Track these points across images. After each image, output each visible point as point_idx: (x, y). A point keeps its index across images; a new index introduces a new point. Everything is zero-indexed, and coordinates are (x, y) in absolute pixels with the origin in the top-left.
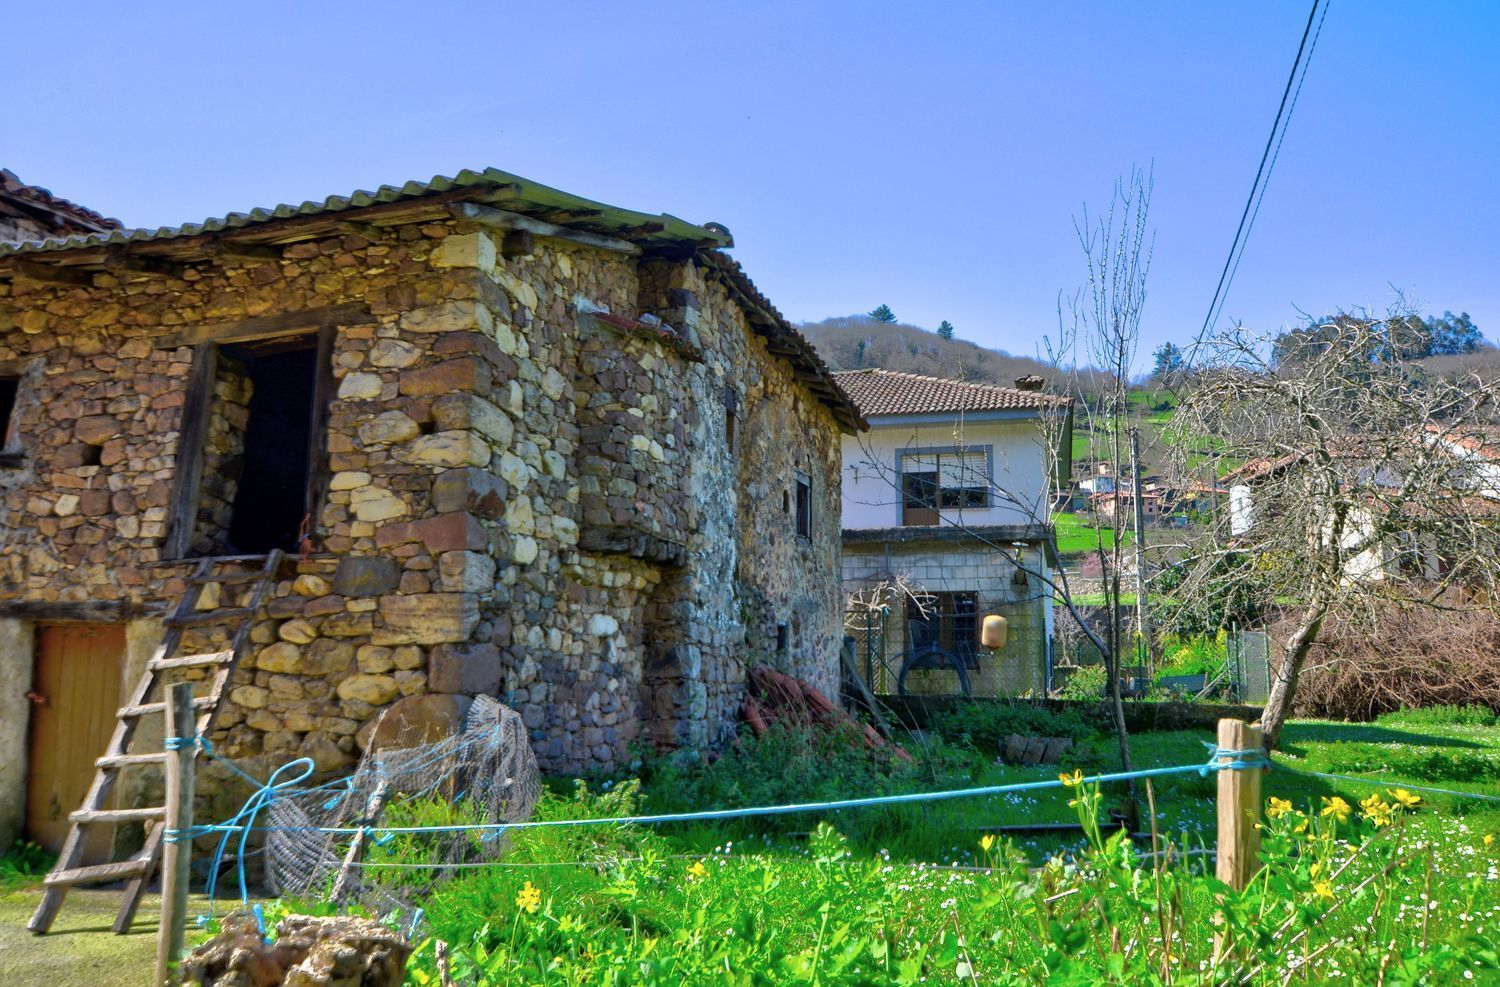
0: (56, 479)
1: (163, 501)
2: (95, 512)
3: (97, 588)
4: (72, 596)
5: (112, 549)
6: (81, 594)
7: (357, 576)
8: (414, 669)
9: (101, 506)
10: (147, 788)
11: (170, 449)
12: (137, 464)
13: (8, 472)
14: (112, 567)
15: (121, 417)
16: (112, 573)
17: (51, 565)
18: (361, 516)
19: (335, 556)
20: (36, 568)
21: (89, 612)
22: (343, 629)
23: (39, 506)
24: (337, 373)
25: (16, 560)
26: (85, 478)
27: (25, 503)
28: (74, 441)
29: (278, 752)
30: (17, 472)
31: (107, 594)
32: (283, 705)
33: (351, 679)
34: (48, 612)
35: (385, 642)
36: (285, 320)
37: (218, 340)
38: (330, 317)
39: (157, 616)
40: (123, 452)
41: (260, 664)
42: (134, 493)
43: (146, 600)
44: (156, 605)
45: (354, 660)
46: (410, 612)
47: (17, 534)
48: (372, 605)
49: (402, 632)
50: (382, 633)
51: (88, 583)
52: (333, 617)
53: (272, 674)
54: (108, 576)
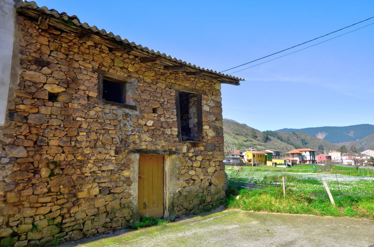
0: (145, 115)
1: (177, 126)
2: (159, 126)
3: (163, 147)
4: (156, 148)
5: (165, 137)
6: (159, 148)
7: (210, 147)
8: (218, 166)
9: (160, 125)
10: (174, 196)
11: (175, 114)
12: (167, 116)
13: (131, 110)
14: (166, 141)
15: (161, 103)
16: (166, 143)
17: (149, 139)
18: (209, 135)
19: (205, 143)
20: (144, 140)
21: (161, 152)
22: (208, 158)
23: (142, 122)
24: (202, 104)
25: (137, 137)
26: (155, 117)
27: (138, 121)
28: (149, 106)
29: (198, 184)
30: (134, 111)
31: (166, 148)
32: (199, 174)
33: (210, 168)
34: (148, 152)
35: (214, 160)
36: (193, 90)
37: (180, 90)
38: (200, 92)
39: (178, 154)
40: (164, 112)
41: (194, 165)
42: (169, 123)
43: (176, 150)
44: (178, 151)
45: (209, 164)
46: (217, 155)
47: (137, 129)
48: (212, 153)
49: (217, 159)
50: (214, 159)
51: (160, 145)
52: (206, 155)
53: (196, 167)
54: (165, 143)
